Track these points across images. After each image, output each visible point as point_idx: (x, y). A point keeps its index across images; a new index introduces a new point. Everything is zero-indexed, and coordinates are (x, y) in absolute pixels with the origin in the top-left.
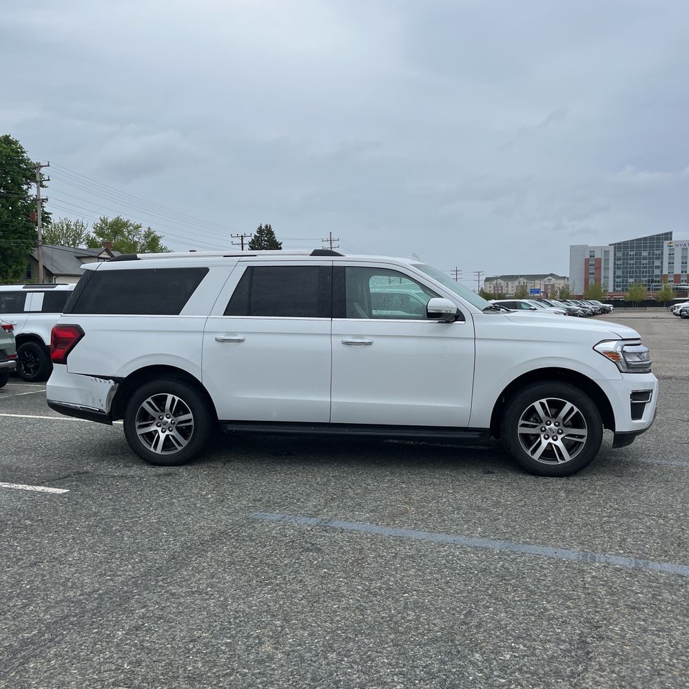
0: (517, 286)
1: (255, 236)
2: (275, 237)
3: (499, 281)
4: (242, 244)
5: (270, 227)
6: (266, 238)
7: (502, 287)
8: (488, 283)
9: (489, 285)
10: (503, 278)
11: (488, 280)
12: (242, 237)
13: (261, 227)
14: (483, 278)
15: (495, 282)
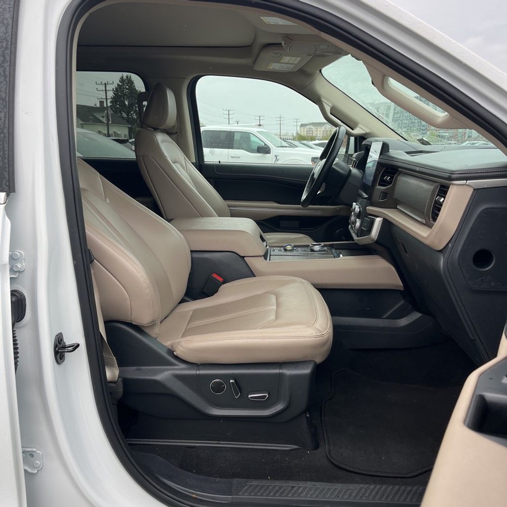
0: (323, 131)
1: (118, 85)
2: (134, 86)
3: (312, 127)
4: (106, 90)
5: (130, 77)
6: (127, 87)
7: (312, 131)
8: (302, 128)
9: (303, 130)
10: (314, 124)
11: (302, 125)
12: (105, 84)
13: (123, 77)
14: (299, 124)
15: (309, 127)
